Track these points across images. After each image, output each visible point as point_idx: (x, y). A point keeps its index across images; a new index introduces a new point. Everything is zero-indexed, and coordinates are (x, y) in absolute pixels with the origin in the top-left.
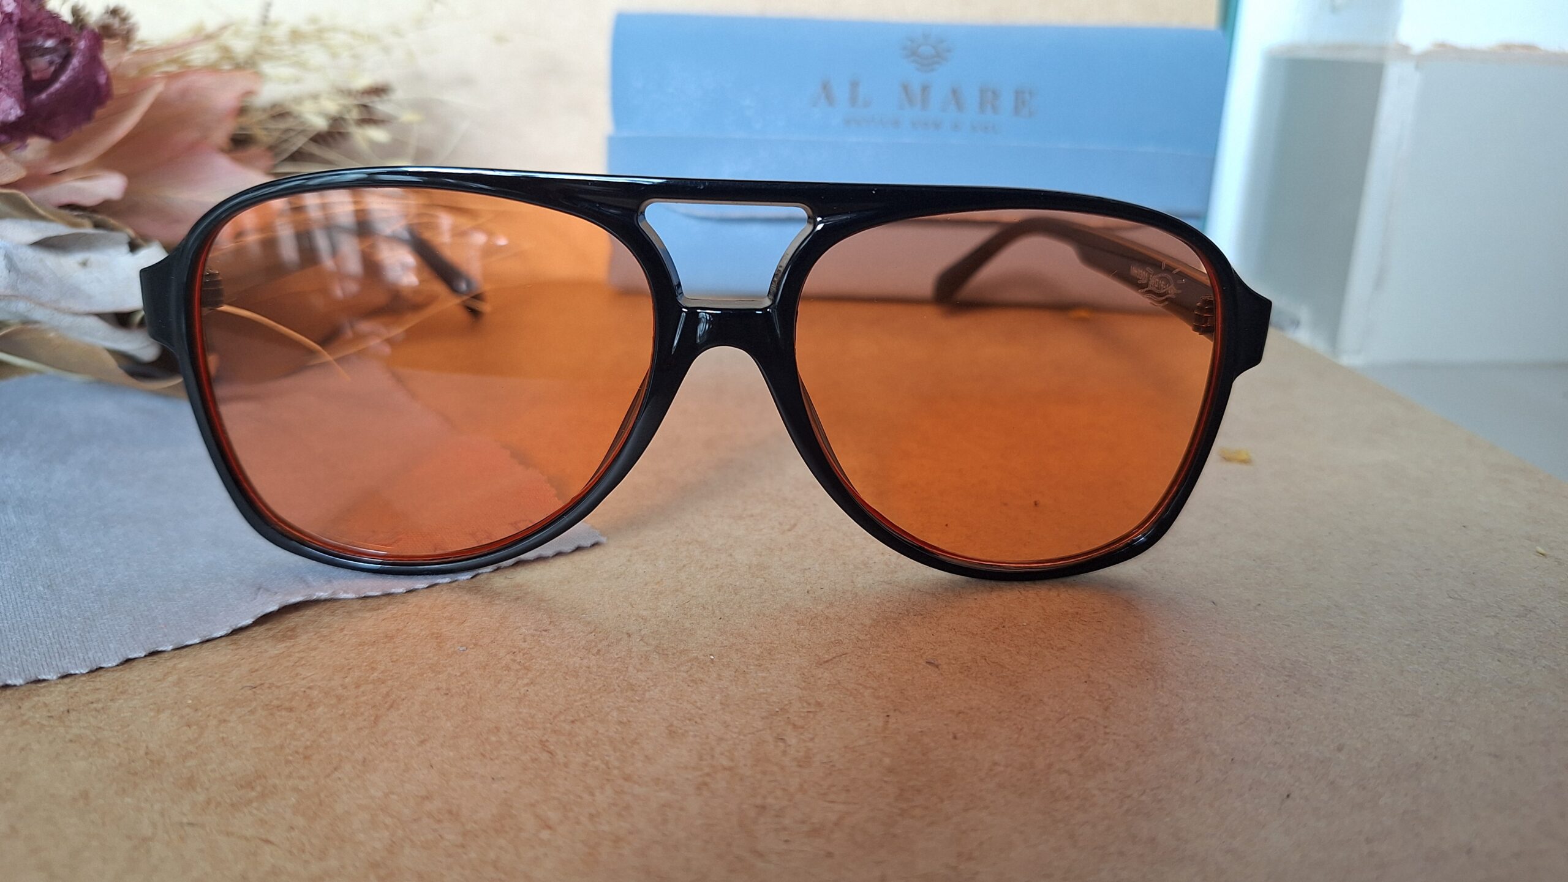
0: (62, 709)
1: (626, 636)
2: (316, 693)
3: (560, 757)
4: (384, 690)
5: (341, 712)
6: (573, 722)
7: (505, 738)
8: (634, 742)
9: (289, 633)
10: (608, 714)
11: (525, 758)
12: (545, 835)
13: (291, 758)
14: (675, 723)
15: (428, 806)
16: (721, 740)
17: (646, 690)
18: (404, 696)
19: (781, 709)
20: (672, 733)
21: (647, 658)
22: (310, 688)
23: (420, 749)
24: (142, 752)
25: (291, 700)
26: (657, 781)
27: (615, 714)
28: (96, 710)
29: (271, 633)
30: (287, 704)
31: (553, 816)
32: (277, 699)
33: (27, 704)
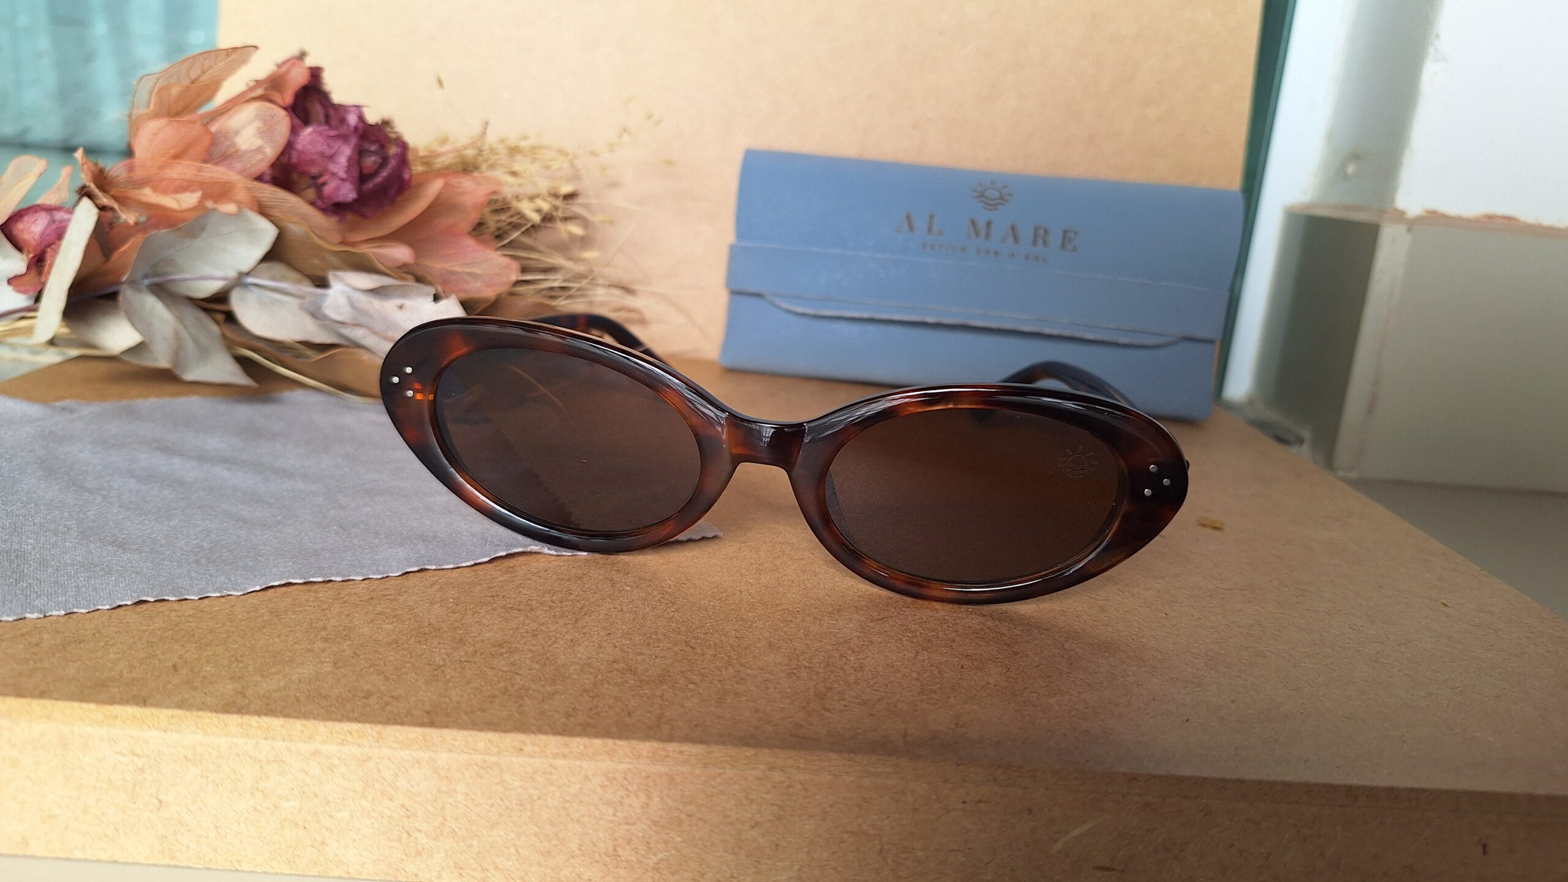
0: (367, 597)
1: (739, 593)
2: (534, 603)
3: (699, 650)
4: (579, 605)
5: (553, 614)
6: (706, 633)
7: (661, 637)
8: (746, 648)
9: (511, 569)
10: (728, 632)
11: (676, 649)
12: (692, 686)
13: (525, 635)
14: (773, 640)
15: (616, 666)
16: (803, 653)
17: (753, 623)
18: (593, 610)
19: (845, 642)
20: (770, 645)
21: (753, 606)
22: (529, 600)
23: (607, 638)
24: (427, 624)
25: (519, 605)
26: (762, 668)
27: (733, 633)
28: (390, 599)
29: (498, 568)
30: (517, 607)
31: (696, 679)
32: (509, 604)
33: (343, 593)
